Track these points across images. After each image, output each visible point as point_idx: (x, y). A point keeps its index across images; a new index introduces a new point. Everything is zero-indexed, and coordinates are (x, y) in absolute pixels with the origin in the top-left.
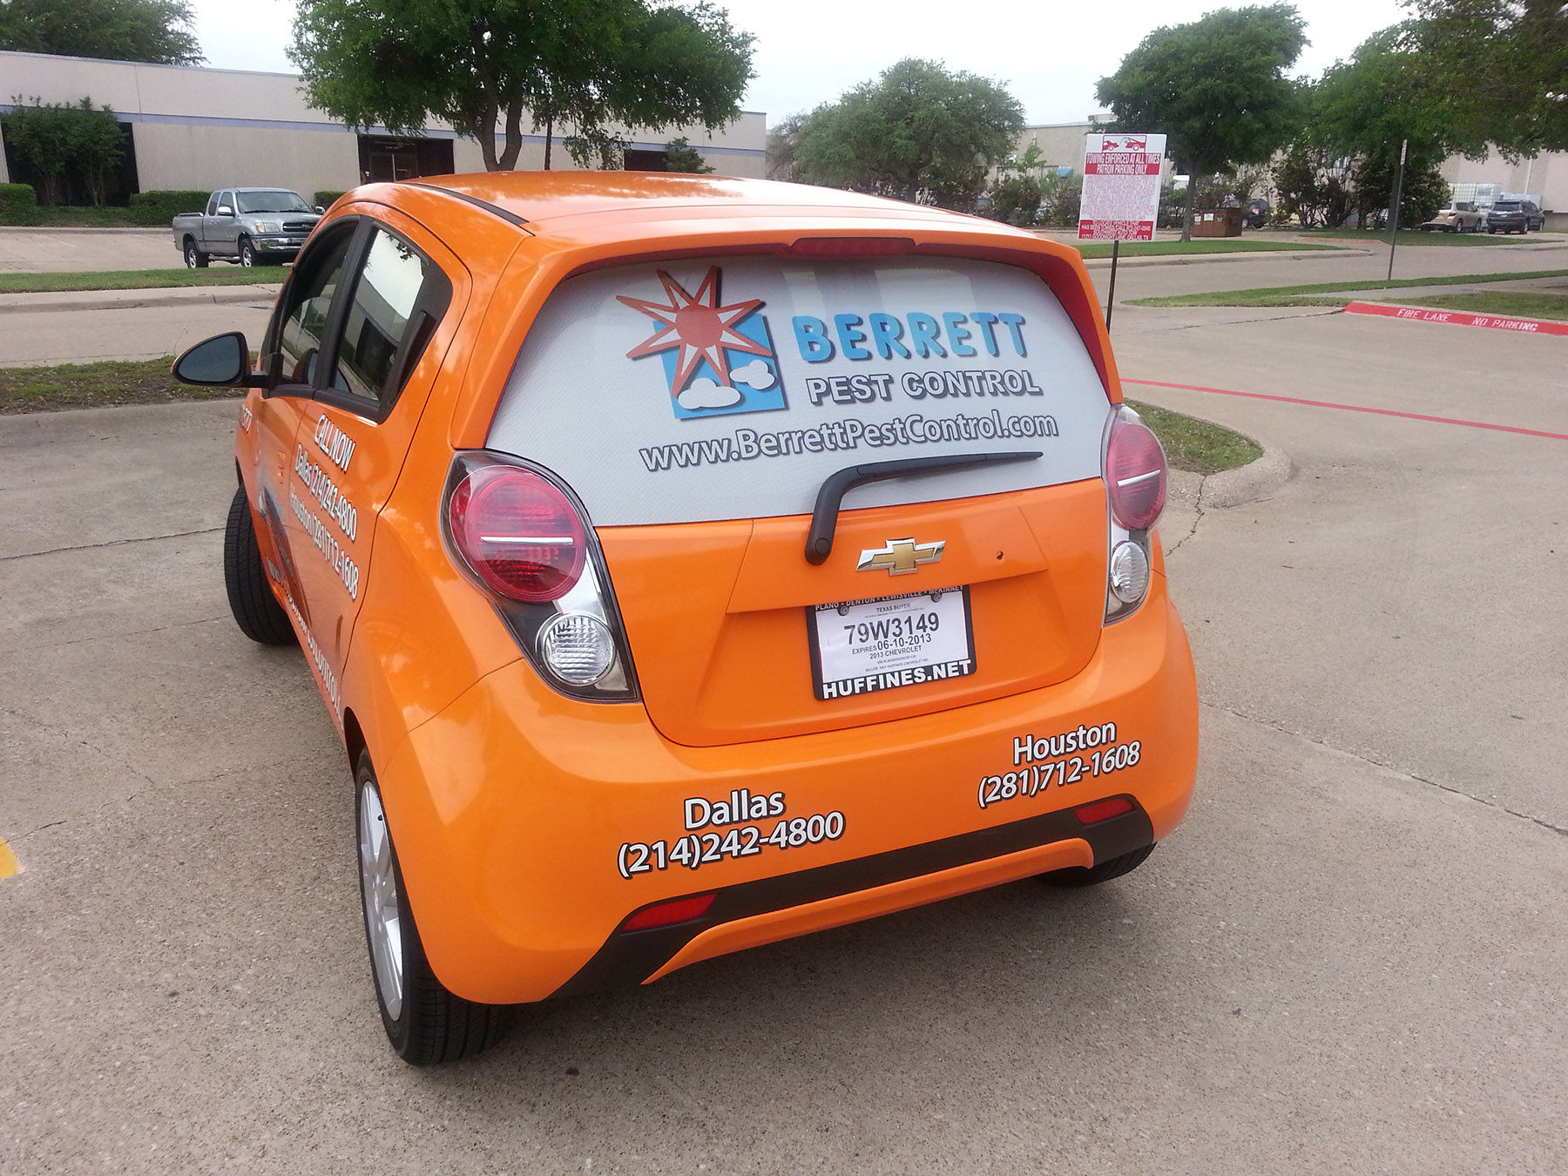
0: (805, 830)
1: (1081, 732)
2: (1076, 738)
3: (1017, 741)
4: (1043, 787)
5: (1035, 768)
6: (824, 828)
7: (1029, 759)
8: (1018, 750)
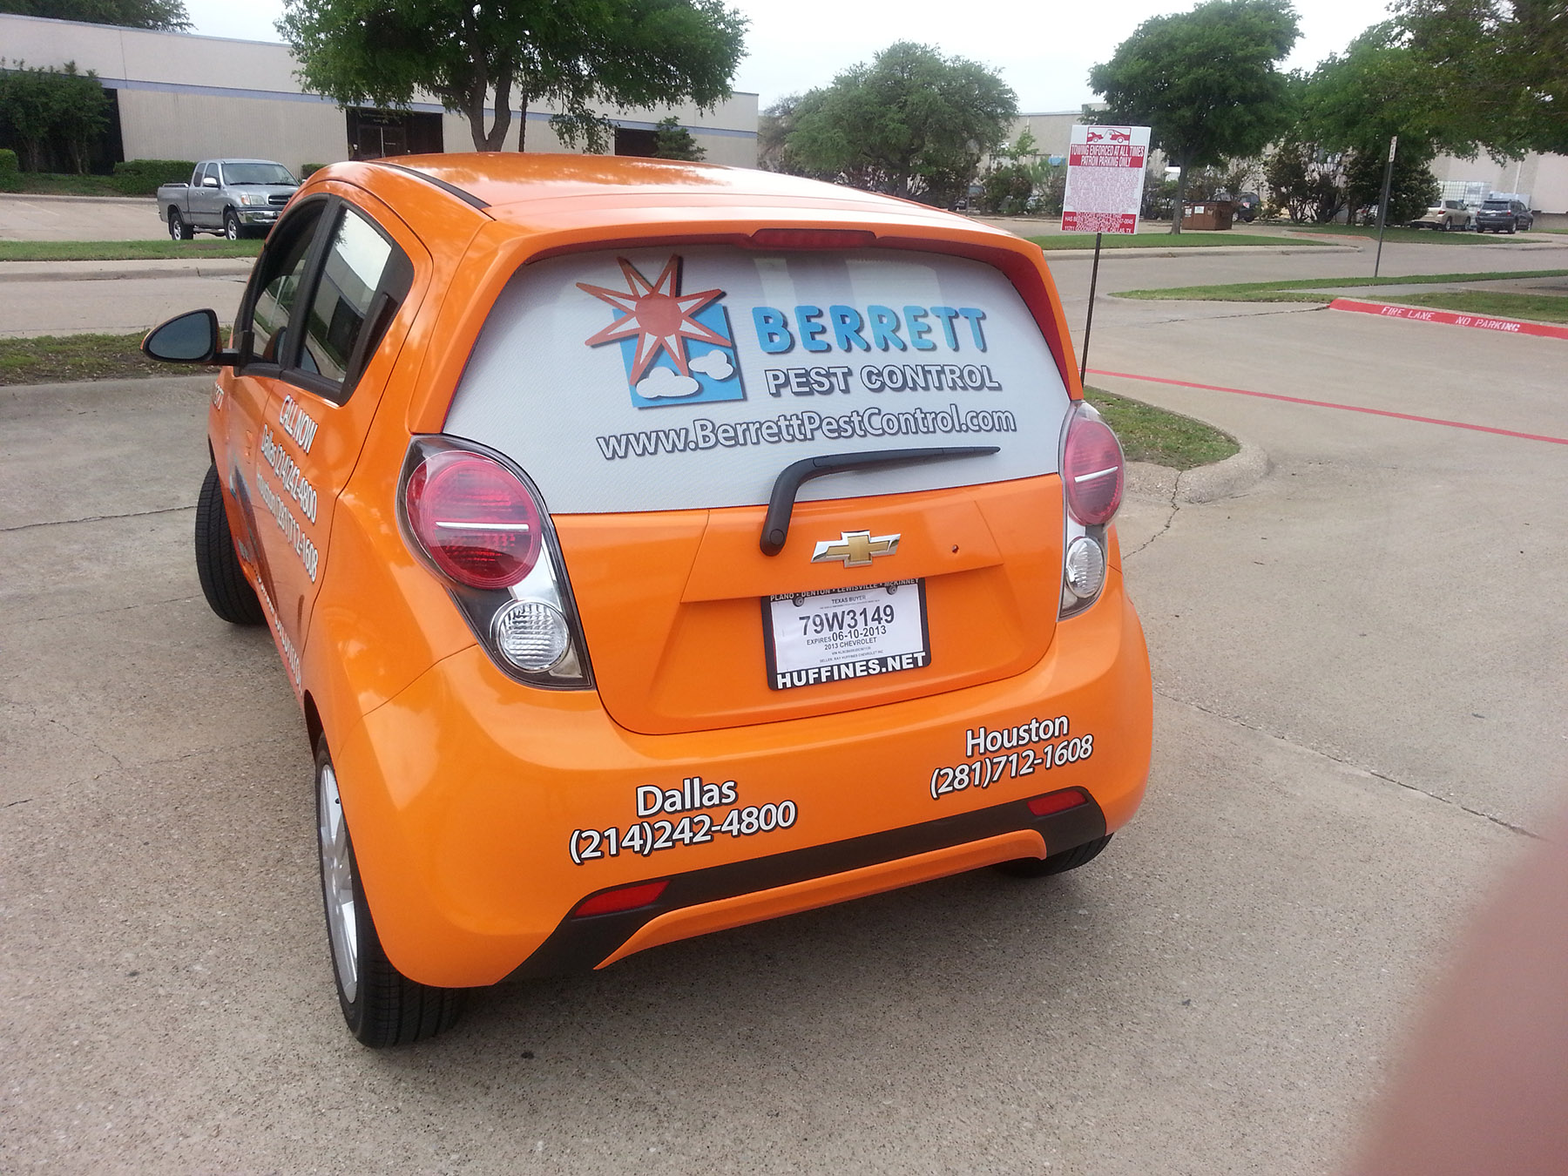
0: (757, 818)
1: (1034, 725)
2: (1028, 731)
3: (969, 733)
4: (995, 779)
5: (987, 760)
6: (777, 816)
7: (982, 751)
8: (970, 742)
